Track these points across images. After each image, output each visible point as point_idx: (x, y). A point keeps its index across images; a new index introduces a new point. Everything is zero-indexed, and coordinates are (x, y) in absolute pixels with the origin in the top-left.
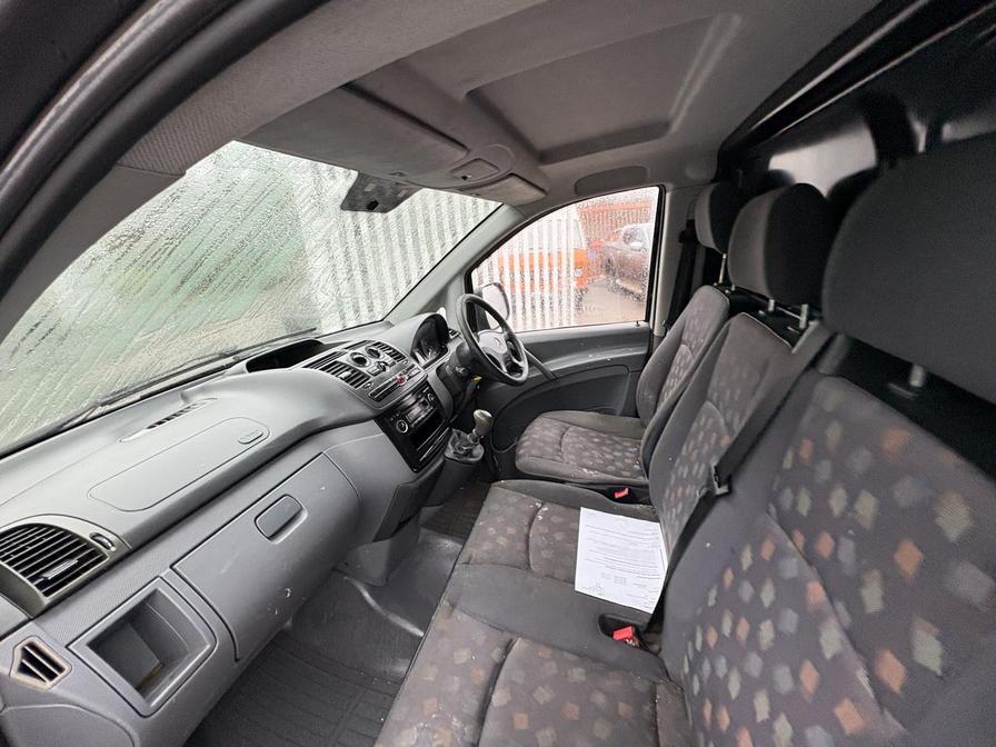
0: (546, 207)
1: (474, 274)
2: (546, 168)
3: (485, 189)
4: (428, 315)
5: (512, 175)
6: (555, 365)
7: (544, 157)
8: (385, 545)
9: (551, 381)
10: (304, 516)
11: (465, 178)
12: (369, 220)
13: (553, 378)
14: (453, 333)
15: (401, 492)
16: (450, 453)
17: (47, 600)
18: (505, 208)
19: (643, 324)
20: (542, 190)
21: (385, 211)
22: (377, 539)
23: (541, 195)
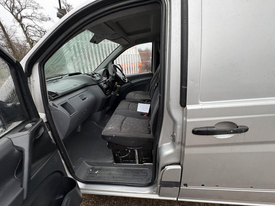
0: (129, 46)
1: (115, 61)
2: (129, 37)
3: (117, 40)
4: (104, 69)
5: (122, 37)
6: (133, 82)
7: (129, 34)
8: (100, 112)
9: (133, 85)
10: (87, 98)
11: (114, 37)
12: (94, 45)
13: (132, 85)
14: (110, 75)
15: (103, 99)
16: (112, 94)
17: (53, 98)
18: (121, 46)
19: (151, 72)
20: (129, 42)
21: (97, 43)
22: (98, 111)
23: (128, 43)
